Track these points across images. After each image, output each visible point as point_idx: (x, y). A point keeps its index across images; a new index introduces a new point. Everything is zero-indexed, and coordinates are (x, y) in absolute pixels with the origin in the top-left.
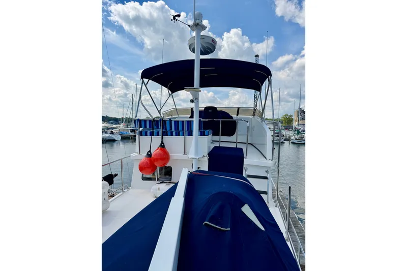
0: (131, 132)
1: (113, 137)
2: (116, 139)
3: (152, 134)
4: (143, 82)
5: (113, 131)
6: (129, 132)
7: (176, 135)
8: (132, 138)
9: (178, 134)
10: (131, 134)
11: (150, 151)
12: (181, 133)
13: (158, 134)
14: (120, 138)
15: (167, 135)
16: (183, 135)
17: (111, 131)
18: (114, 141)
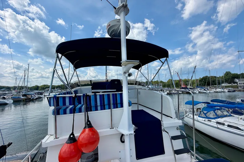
0: (23, 96)
1: (6, 101)
2: (8, 102)
3: (73, 111)
4: (58, 57)
5: (5, 96)
6: (21, 96)
7: (101, 109)
8: (23, 101)
9: (103, 108)
10: (23, 98)
11: (72, 134)
12: (107, 107)
13: (80, 111)
14: (12, 101)
15: (91, 111)
16: (109, 108)
17: (3, 97)
18: (6, 104)
